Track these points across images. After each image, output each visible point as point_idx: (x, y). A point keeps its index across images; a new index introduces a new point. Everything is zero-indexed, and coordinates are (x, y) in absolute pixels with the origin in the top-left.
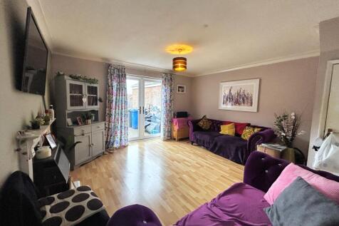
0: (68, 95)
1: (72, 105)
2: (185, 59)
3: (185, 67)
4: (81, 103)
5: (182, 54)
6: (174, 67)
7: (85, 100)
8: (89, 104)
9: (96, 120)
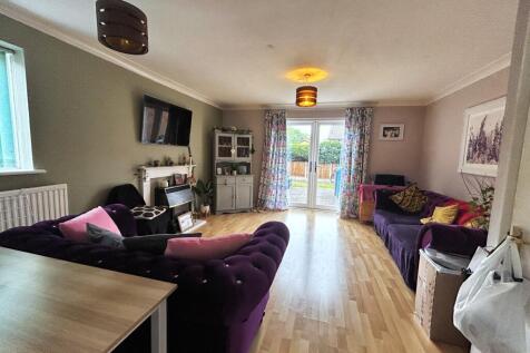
0: (217, 146)
1: (220, 155)
2: (315, 89)
3: (315, 101)
4: (230, 155)
5: (310, 82)
6: (298, 101)
7: (234, 151)
8: (239, 156)
9: (248, 173)
